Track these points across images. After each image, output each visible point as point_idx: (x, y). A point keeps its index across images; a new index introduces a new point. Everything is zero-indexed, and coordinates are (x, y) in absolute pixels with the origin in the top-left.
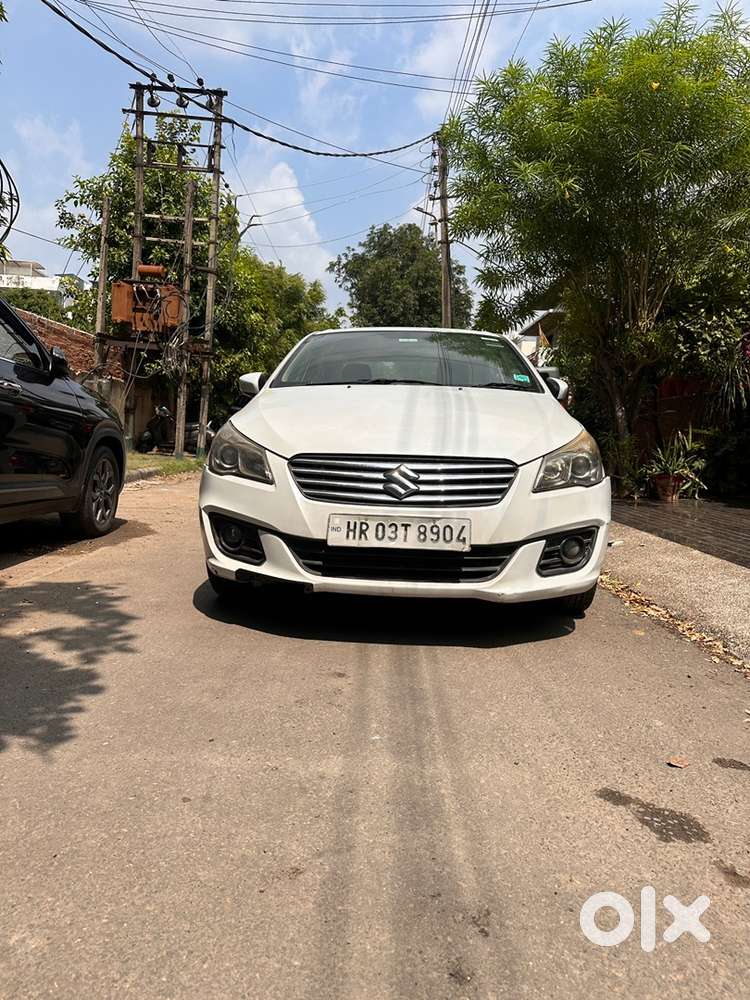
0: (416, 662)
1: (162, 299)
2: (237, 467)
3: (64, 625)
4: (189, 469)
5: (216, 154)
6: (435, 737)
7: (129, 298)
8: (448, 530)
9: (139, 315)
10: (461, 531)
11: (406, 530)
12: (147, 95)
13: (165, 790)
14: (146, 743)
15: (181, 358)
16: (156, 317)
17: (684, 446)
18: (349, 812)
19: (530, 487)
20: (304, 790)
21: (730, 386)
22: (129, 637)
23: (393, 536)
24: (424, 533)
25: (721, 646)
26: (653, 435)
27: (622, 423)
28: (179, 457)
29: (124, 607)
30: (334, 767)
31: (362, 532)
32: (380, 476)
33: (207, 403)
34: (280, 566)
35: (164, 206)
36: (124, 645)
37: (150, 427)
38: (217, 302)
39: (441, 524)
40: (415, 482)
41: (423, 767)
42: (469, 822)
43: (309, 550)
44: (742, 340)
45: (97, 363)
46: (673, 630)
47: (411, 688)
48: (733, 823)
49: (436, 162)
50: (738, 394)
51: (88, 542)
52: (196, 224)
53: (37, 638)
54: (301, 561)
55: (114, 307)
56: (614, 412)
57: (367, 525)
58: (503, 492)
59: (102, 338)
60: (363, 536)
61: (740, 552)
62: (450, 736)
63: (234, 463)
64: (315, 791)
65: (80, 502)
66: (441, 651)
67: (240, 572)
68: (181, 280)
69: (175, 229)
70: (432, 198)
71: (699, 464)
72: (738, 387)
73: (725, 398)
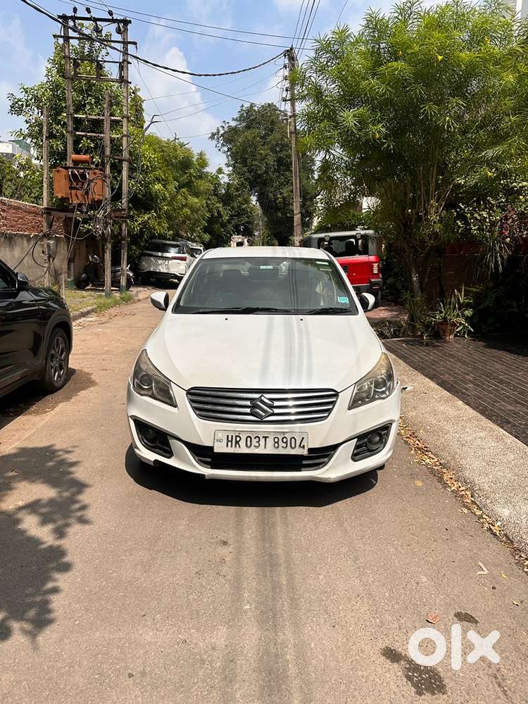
0: (274, 525)
1: (90, 181)
2: (152, 388)
3: (41, 497)
4: (116, 303)
5: (125, 69)
6: (284, 604)
7: (65, 179)
8: (293, 440)
9: (74, 192)
10: (301, 442)
11: (266, 440)
12: (71, 23)
13: (118, 667)
14: (103, 620)
15: (106, 224)
16: (87, 193)
17: (459, 300)
18: (231, 681)
19: (346, 406)
20: (203, 662)
21: (492, 256)
22: (84, 508)
23: (257, 444)
24: (278, 443)
25: (470, 496)
26: (437, 293)
27: (416, 285)
28: (108, 295)
29: (79, 474)
30: (220, 637)
31: (237, 442)
32: (248, 403)
33: (126, 254)
34: (185, 462)
35: (88, 107)
36: (81, 516)
37: (86, 270)
38: (130, 177)
39: (288, 436)
40: (271, 407)
41: (276, 633)
42: (303, 685)
43: (202, 452)
44: (501, 220)
45: (45, 229)
46: (440, 480)
47: (271, 555)
48: (461, 675)
49: (287, 73)
50: (497, 261)
51: (49, 397)
52: (113, 121)
53: (24, 511)
54: (196, 458)
55: (56, 186)
56: (411, 278)
57: (240, 437)
58: (329, 411)
59: (48, 211)
60: (237, 445)
61: (489, 403)
62: (294, 603)
63: (150, 384)
64: (209, 661)
66: (290, 510)
67: (156, 461)
68: (103, 164)
69: (96, 125)
70: (285, 100)
71: (469, 313)
72: (496, 257)
73: (488, 267)
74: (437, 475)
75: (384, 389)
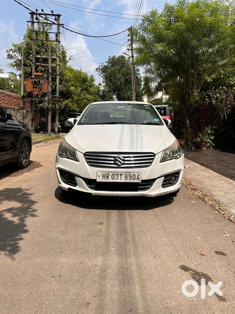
0: (125, 217)
1: (42, 84)
2: (67, 155)
3: (14, 206)
4: (53, 139)
5: (58, 36)
6: (130, 247)
7: (31, 83)
8: (134, 175)
9: (35, 89)
10: (138, 176)
11: (121, 176)
12: (35, 16)
13: (47, 273)
14: (41, 254)
15: (49, 103)
16: (41, 90)
17: (208, 132)
18: (104, 279)
19: (159, 160)
20: (90, 271)
21: (222, 112)
22: (35, 211)
23: (117, 178)
24: (127, 177)
25: (218, 206)
26: (198, 129)
27: (188, 125)
28: (50, 135)
29: (33, 198)
30: (99, 261)
31: (107, 177)
32: (113, 159)
33: (58, 117)
34: (82, 188)
35: (42, 53)
36: (33, 214)
37: (40, 125)
38: (60, 84)
39: (132, 174)
40: (123, 160)
41: (127, 259)
42: (141, 281)
43: (91, 182)
44: (226, 97)
45: (22, 105)
46: (204, 200)
47: (124, 228)
48: (220, 277)
49: (129, 38)
50: (224, 115)
51: (20, 171)
52: (52, 59)
53: (5, 212)
54: (88, 186)
55: (27, 86)
56: (186, 122)
57: (109, 175)
58: (151, 163)
59: (23, 97)
60: (108, 178)
61: (224, 171)
62: (135, 247)
63: (66, 153)
64: (93, 271)
65: (18, 158)
67: (69, 188)
68: (48, 77)
69: (46, 60)
70: (128, 50)
71: (212, 138)
72: (224, 113)
73: (220, 117)
74: (202, 199)
75: (177, 155)
